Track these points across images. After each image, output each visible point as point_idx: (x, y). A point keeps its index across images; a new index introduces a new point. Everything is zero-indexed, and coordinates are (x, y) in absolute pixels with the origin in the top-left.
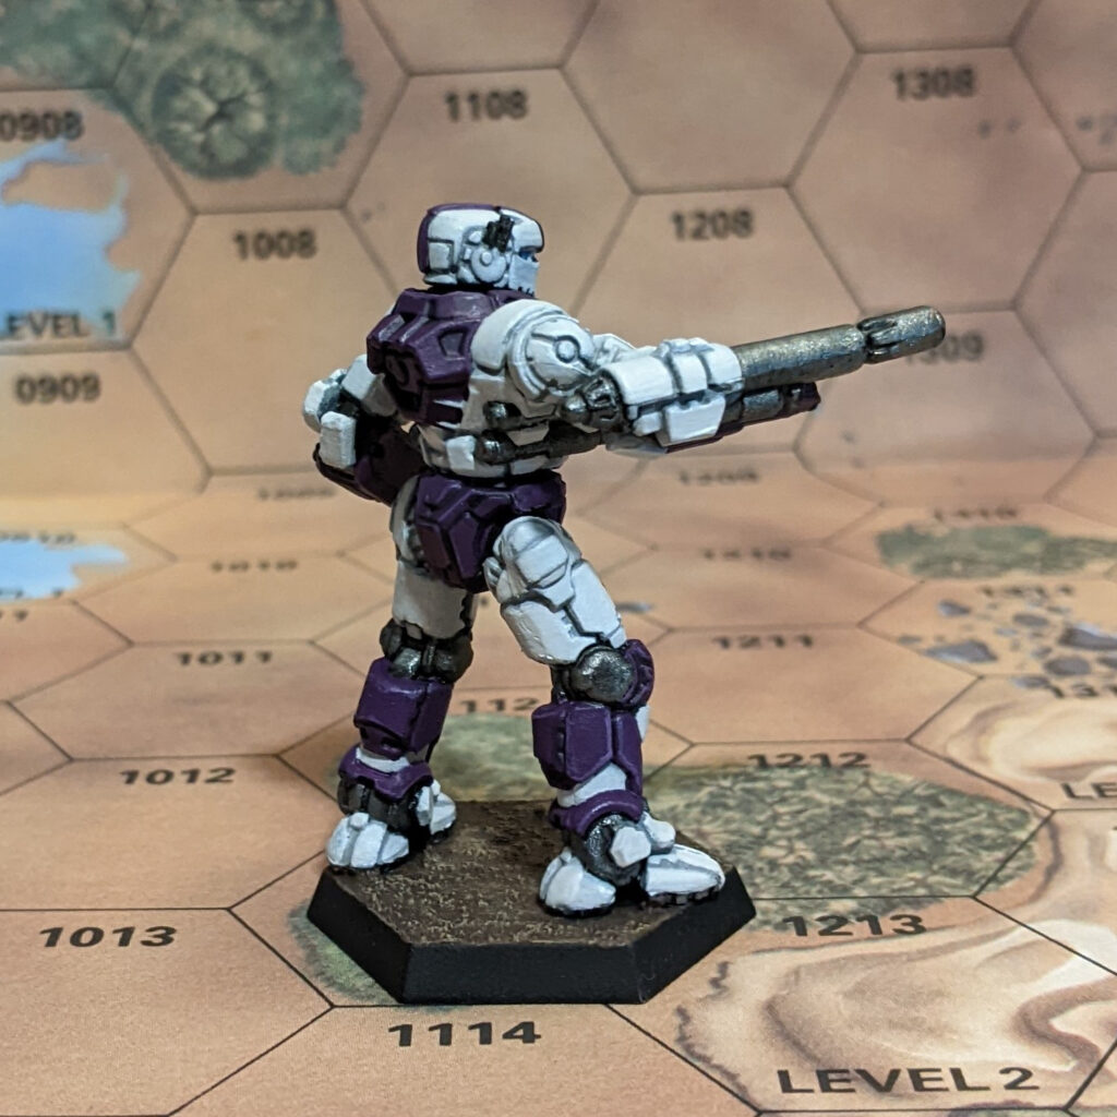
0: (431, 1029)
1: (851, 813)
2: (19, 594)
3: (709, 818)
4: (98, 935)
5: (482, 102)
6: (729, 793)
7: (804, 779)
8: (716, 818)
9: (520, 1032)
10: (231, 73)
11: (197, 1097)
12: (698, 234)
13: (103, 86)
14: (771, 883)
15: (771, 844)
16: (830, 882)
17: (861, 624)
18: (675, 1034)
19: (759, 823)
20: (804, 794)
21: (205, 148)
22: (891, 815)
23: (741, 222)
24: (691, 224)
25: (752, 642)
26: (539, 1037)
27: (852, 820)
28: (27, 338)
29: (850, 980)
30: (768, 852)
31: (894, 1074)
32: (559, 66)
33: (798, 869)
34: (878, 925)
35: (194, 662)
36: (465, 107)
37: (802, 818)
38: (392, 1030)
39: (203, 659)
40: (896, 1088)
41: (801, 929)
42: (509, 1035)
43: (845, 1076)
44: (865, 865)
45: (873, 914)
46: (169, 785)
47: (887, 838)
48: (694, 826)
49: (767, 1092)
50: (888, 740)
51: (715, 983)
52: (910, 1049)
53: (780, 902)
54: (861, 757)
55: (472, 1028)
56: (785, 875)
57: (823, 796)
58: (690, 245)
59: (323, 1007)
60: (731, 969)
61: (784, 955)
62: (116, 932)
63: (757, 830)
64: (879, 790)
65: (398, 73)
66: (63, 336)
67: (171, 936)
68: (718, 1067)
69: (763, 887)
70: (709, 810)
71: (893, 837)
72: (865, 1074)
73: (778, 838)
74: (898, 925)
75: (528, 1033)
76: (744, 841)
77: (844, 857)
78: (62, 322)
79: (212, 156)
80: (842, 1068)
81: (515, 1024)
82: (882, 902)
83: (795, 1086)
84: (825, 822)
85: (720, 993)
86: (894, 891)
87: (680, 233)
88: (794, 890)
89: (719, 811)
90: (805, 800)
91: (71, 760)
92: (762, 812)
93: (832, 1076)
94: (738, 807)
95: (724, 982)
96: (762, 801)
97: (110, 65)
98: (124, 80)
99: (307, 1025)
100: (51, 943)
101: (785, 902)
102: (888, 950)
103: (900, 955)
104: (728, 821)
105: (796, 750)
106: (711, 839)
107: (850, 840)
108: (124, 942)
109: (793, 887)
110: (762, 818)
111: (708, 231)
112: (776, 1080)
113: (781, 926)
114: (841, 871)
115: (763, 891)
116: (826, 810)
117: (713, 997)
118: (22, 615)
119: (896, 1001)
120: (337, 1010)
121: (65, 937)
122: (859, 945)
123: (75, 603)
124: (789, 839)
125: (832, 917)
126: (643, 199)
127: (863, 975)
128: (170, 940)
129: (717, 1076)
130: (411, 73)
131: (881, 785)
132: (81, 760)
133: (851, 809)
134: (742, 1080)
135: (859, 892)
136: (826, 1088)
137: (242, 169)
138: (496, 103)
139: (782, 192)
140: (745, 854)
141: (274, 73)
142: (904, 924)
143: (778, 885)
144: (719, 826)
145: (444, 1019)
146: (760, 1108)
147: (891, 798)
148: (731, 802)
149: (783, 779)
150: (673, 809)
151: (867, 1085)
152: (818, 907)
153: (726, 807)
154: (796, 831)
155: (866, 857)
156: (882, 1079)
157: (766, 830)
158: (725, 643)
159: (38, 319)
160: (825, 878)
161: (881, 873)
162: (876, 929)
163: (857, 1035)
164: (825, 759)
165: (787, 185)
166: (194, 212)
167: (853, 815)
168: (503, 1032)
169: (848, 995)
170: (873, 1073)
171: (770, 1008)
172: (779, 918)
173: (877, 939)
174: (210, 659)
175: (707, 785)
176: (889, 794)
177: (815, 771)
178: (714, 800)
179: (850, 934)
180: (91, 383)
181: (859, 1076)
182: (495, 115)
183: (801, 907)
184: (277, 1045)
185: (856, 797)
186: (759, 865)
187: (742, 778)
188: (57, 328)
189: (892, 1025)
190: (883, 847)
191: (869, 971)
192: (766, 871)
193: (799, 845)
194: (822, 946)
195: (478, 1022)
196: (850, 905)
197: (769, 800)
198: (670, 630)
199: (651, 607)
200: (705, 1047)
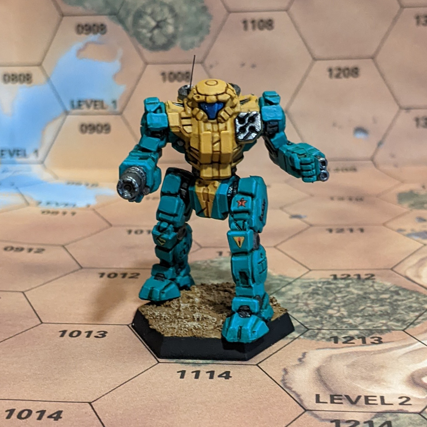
0: (193, 372)
1: (364, 297)
3: (311, 298)
6: (320, 289)
7: (349, 283)
8: (313, 299)
9: (225, 375)
14: (329, 324)
15: (332, 308)
16: (351, 324)
17: (384, 224)
18: (281, 378)
19: (329, 301)
20: (348, 290)
22: (379, 298)
25: (341, 231)
26: (231, 377)
27: (364, 300)
28: (85, 109)
29: (350, 361)
30: (330, 311)
31: (359, 397)
33: (340, 318)
34: (365, 340)
37: (345, 299)
38: (178, 372)
40: (358, 403)
41: (336, 340)
42: (220, 376)
43: (341, 397)
44: (365, 317)
45: (364, 336)
47: (376, 307)
48: (304, 301)
49: (310, 402)
50: (384, 269)
51: (300, 360)
52: (367, 388)
53: (330, 330)
54: (373, 275)
55: (207, 372)
56: (335, 320)
57: (355, 291)
60: (307, 355)
61: (328, 350)
63: (327, 303)
64: (377, 288)
68: (294, 392)
69: (325, 325)
70: (311, 295)
71: (378, 307)
72: (348, 397)
73: (335, 306)
74: (373, 340)
75: (227, 375)
76: (322, 307)
77: (358, 314)
80: (340, 394)
81: (223, 372)
82: (369, 332)
83: (321, 400)
84: (354, 300)
85: (301, 364)
86: (374, 327)
88: (336, 326)
89: (315, 296)
90: (348, 292)
92: (331, 296)
93: (335, 397)
94: (322, 294)
95: (303, 360)
96: (332, 292)
101: (332, 331)
102: (367, 350)
103: (371, 352)
104: (317, 300)
105: (348, 272)
106: (310, 306)
107: (362, 307)
109: (336, 325)
110: (330, 298)
112: (314, 398)
113: (329, 340)
114: (356, 320)
115: (325, 326)
116: (355, 296)
117: (298, 365)
119: (366, 369)
122: (357, 347)
124: (339, 307)
125: (348, 337)
126: (317, 63)
127: (356, 359)
129: (293, 395)
131: (378, 286)
134: (302, 397)
135: (361, 328)
136: (332, 402)
140: (321, 312)
142: (375, 340)
143: (331, 324)
144: (314, 301)
145: (198, 369)
146: (306, 409)
147: (380, 291)
148: (320, 292)
149: (341, 284)
150: (298, 295)
151: (348, 401)
152: (344, 333)
153: (318, 294)
154: (342, 304)
155: (366, 314)
156: (354, 399)
157: (331, 303)
158: (331, 231)
160: (349, 322)
161: (371, 320)
162: (364, 342)
163: (348, 381)
164: (359, 276)
167: (365, 298)
168: (218, 375)
169: (348, 366)
170: (351, 397)
171: (318, 370)
172: (329, 337)
173: (364, 345)
175: (312, 286)
176: (380, 290)
177: (354, 281)
178: (314, 292)
179: (354, 343)
181: (345, 398)
183: (338, 333)
184: (136, 377)
185: (368, 291)
186: (326, 316)
187: (326, 283)
188: (95, 105)
189: (363, 378)
190: (373, 311)
191: (358, 357)
192: (328, 319)
193: (342, 309)
194: (343, 348)
195: (210, 370)
196: (356, 332)
197: (334, 292)
198: (311, 225)
199: (306, 216)
200: (291, 384)
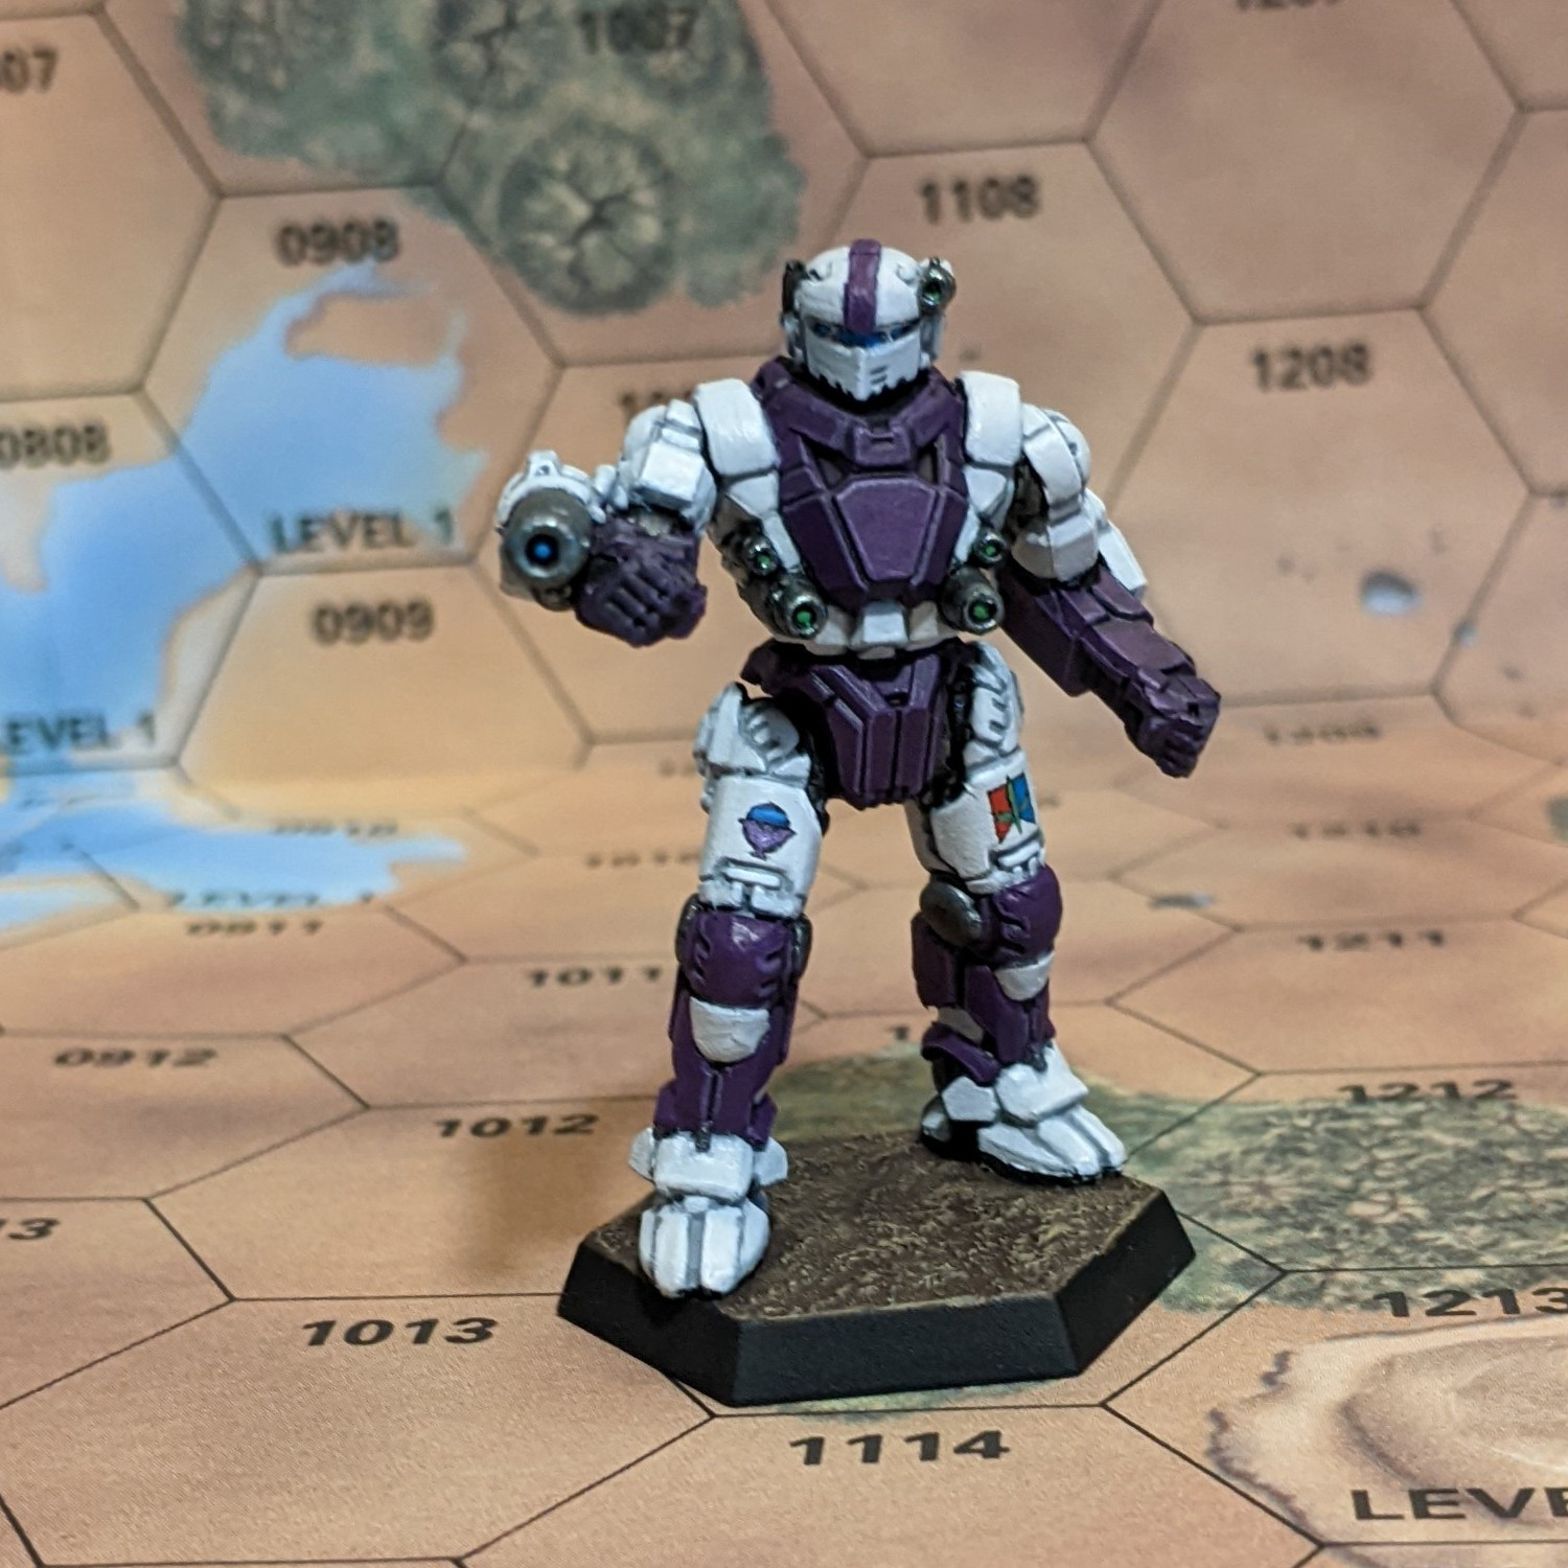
0: (852, 1442)
1: (1487, 1158)
2: (312, 900)
3: (1276, 1167)
4: (385, 1329)
5: (973, 196)
6: (1307, 1135)
7: (1420, 1114)
8: (1285, 1168)
9: (980, 1445)
10: (611, 160)
11: (507, 1534)
12: (1290, 381)
13: (426, 182)
14: (1361, 1249)
15: (1364, 1199)
16: (1448, 1247)
17: (1517, 915)
18: (1206, 1445)
19: (1348, 1173)
20: (1418, 1134)
21: (575, 270)
22: (1543, 1160)
23: (1354, 362)
24: (1279, 367)
25: (1356, 941)
26: (1006, 1450)
27: (1485, 1167)
28: (328, 548)
29: (1468, 1375)
30: (1359, 1209)
31: (1525, 1495)
32: (1086, 139)
33: (1402, 1230)
34: (1514, 1301)
35: (551, 983)
36: (948, 202)
37: (1412, 1165)
38: (795, 1444)
39: (564, 978)
40: (1524, 1514)
41: (1400, 1305)
42: (963, 1449)
43: (1452, 1497)
44: (1498, 1225)
45: (1509, 1288)
46: (502, 1138)
47: (1536, 1189)
48: (1254, 1178)
49: (1335, 1518)
50: (1547, 1063)
51: (1269, 1379)
52: (1551, 1462)
53: (1370, 1273)
54: (1504, 1085)
55: (910, 1440)
56: (1382, 1239)
57: (1445, 1137)
58: (1279, 397)
59: (696, 1416)
60: (1293, 1361)
61: (1374, 1341)
62: (410, 1325)
63: (1344, 1182)
64: (1529, 1127)
65: (852, 154)
66: (380, 546)
67: (491, 1330)
68: (1266, 1488)
69: (1347, 1254)
70: (1276, 1157)
71: (1542, 1188)
72: (1481, 1496)
73: (1375, 1191)
74: (1544, 1301)
75: (991, 1445)
76: (1323, 1197)
77: (1470, 1214)
78: (377, 526)
79: (585, 282)
80: (1448, 1486)
81: (973, 1434)
82: (1525, 1275)
83: (1375, 1510)
84: (1445, 1169)
85: (1275, 1392)
86: (1540, 1257)
87: (1264, 379)
88: (1394, 1257)
89: (1292, 1158)
90: (1419, 1142)
91: (366, 1106)
92: (1356, 1157)
93: (1431, 1498)
94: (1320, 1152)
95: (1282, 1378)
96: (1356, 1144)
97: (437, 152)
98: (458, 173)
99: (674, 1440)
100: (317, 1340)
101: (1378, 1273)
102: (1526, 1334)
103: (1546, 1339)
104: (1303, 1171)
105: (1409, 1078)
106: (1276, 1194)
107: (1482, 1192)
108: (421, 1338)
109: (1392, 1254)
110: (1353, 1166)
111: (1305, 377)
112: (1349, 1504)
113: (1372, 1304)
114: (1464, 1233)
115: (1349, 1259)
116: (1449, 1154)
117: (1263, 1397)
118: (313, 927)
119: (1534, 1400)
120: (717, 1420)
121: (337, 1333)
122: (1486, 1326)
123: (389, 910)
124: (1392, 1192)
125: (1446, 1292)
126: (1210, 333)
127: (1487, 1367)
128: (488, 1335)
129: (1262, 1498)
130: (869, 154)
131: (1531, 1121)
132: (380, 1108)
133: (1483, 1153)
134: (1300, 1504)
135: (1490, 1259)
136: (1421, 1512)
137: (630, 298)
138: (992, 194)
139: (1411, 317)
140: (1324, 1212)
141: (672, 158)
142: (1554, 1300)
143: (1371, 1251)
144: (1288, 1178)
145: (871, 1428)
146: (1323, 1540)
147: (1541, 1137)
148: (1310, 1147)
149: (1387, 1117)
150: (1223, 1157)
151: (1482, 1509)
152: (1426, 1280)
153: (1302, 1153)
154: (1403, 1182)
155: (1502, 1214)
156: (1506, 1500)
157: (1358, 1181)
158: (1316, 943)
159: (343, 523)
160: (1439, 1243)
161: (1524, 1235)
162: (1511, 1307)
163: (1474, 1444)
164: (1452, 1090)
165: (1420, 306)
166: (561, 363)
167: (1487, 1160)
168: (955, 1444)
169: (1463, 1393)
170: (1493, 1494)
171: (1348, 1411)
172: (1369, 1295)
173: (1512, 1320)
174: (575, 977)
175: (1275, 1126)
176: (1542, 1132)
177: (1436, 1104)
178: (1287, 1145)
179: (1472, 1313)
180: (418, 614)
181: (1471, 1497)
182: (992, 212)
183: (1402, 1280)
184: (628, 1467)
185: (1494, 1137)
186: (1346, 1225)
187: (1326, 1116)
188: (370, 533)
189: (1526, 1431)
190: (1528, 1201)
191: (1496, 1362)
192: (1355, 1235)
193: (1406, 1200)
194: (1431, 1329)
195: (919, 1433)
196: (1475, 1275)
197: (1365, 1143)
198: (1238, 929)
199: (1212, 900)
200: (1247, 1461)
